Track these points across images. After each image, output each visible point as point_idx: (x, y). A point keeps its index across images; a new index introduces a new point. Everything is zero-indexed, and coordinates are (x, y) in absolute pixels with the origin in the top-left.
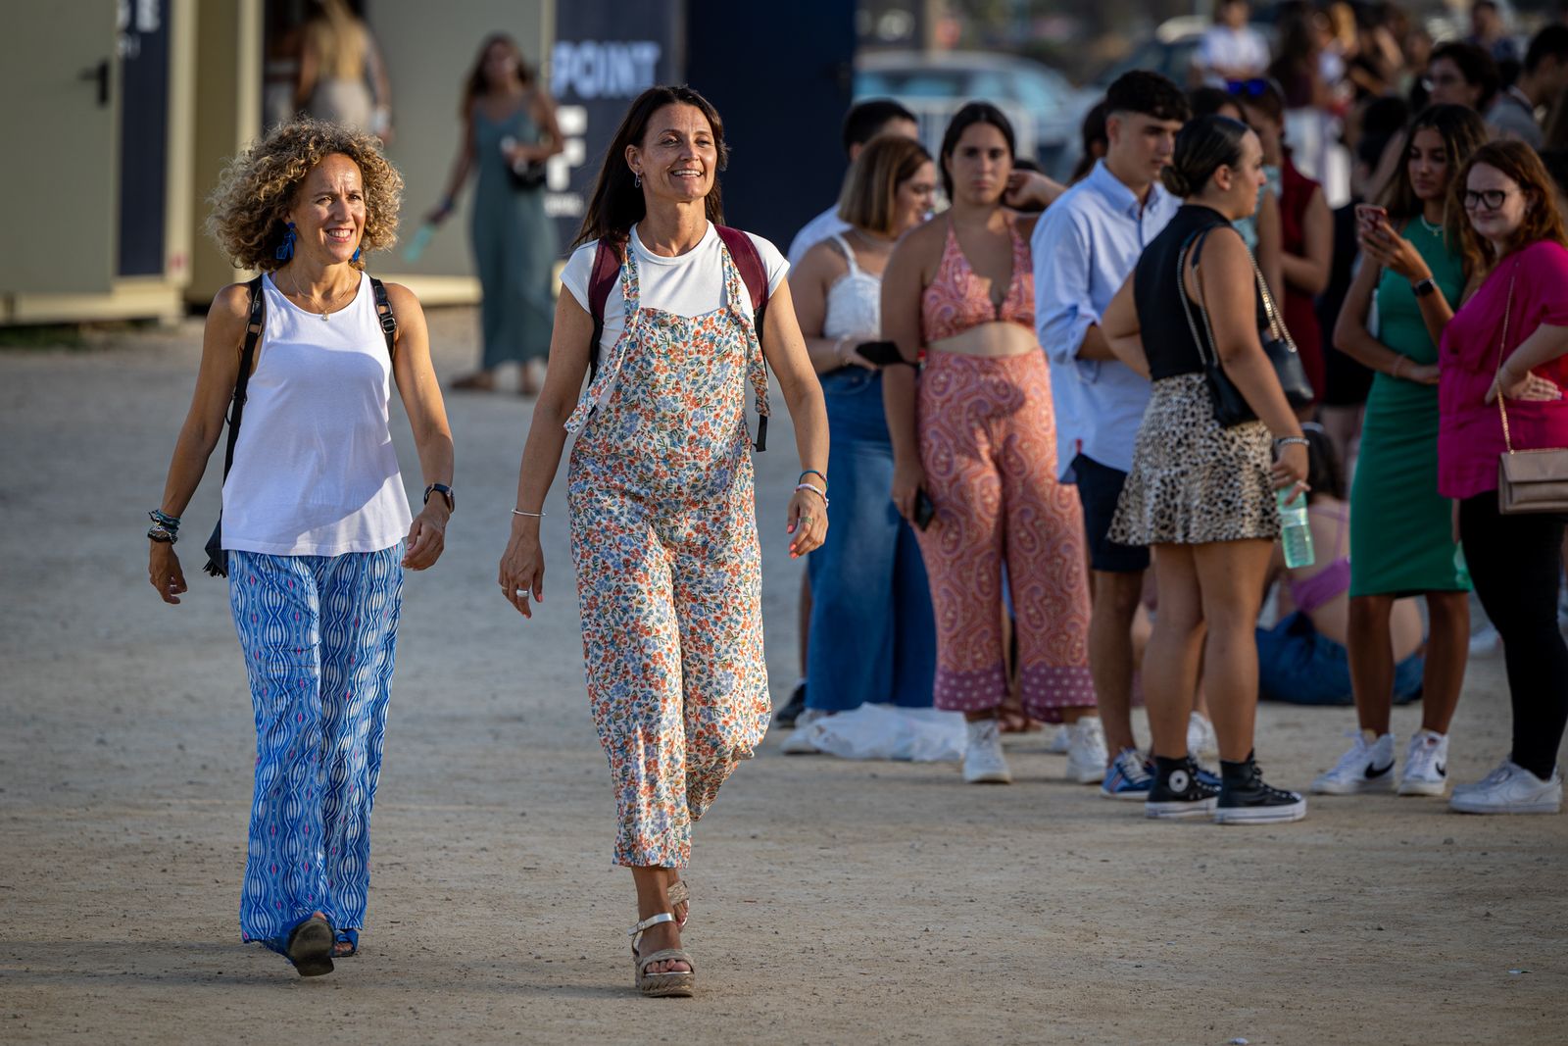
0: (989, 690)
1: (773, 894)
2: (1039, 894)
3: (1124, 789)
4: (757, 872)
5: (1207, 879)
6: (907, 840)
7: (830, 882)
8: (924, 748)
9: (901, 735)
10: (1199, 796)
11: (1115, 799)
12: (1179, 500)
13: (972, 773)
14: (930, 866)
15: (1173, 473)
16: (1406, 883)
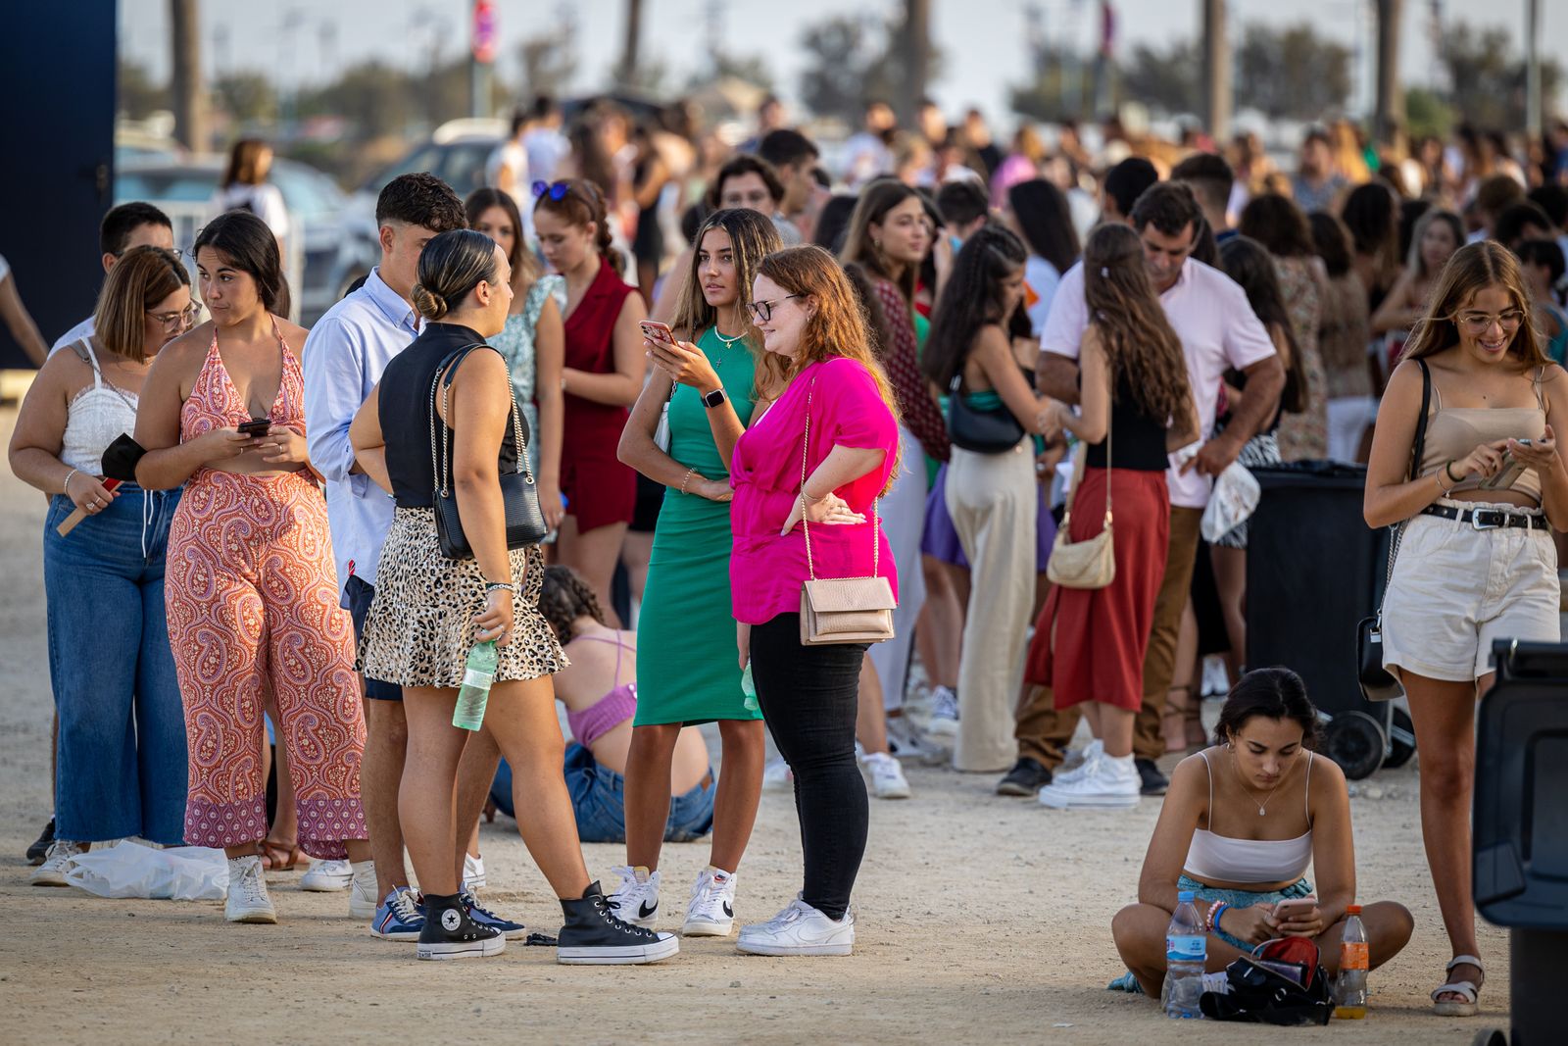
0: (251, 823)
1: (24, 1039)
2: (305, 1039)
3: (394, 930)
4: (7, 1017)
5: (482, 1024)
6: (166, 982)
7: (84, 1027)
8: (184, 886)
9: (162, 872)
10: (474, 936)
11: (385, 940)
12: (437, 641)
13: (235, 912)
14: (190, 1010)
15: (430, 614)
16: (691, 1028)
